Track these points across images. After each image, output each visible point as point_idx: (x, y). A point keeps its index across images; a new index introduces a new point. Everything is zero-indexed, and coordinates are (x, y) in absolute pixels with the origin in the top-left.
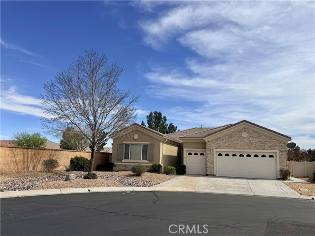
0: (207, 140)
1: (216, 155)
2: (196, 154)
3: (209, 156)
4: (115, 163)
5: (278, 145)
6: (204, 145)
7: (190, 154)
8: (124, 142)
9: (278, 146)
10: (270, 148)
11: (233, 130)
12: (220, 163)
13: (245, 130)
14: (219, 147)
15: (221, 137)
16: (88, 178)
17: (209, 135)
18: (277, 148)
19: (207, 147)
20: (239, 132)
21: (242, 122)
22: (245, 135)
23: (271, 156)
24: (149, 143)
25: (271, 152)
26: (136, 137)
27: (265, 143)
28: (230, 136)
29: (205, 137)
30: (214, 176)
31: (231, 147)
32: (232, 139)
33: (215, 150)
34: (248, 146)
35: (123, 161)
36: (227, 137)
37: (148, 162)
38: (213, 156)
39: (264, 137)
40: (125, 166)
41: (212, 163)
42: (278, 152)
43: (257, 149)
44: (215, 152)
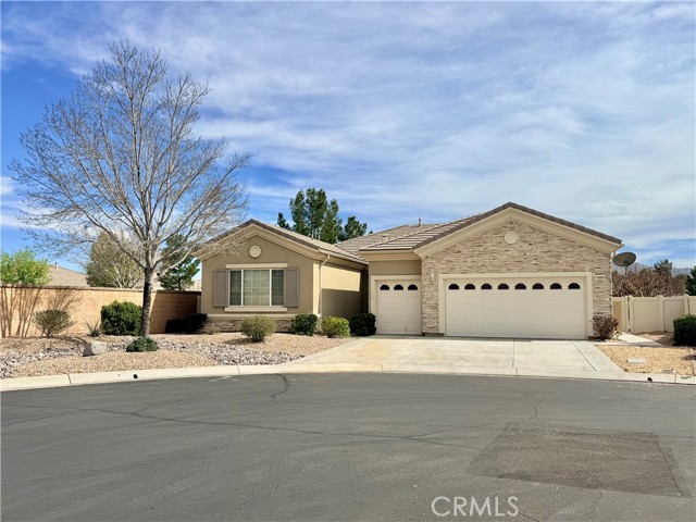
0: (421, 253)
1: (443, 287)
2: (399, 288)
3: (428, 292)
4: (209, 315)
5: (590, 258)
6: (416, 266)
7: (385, 288)
8: (227, 266)
9: (591, 261)
10: (572, 267)
11: (483, 227)
12: (455, 307)
13: (512, 225)
14: (452, 269)
15: (455, 246)
16: (136, 350)
17: (426, 242)
18: (588, 266)
19: (423, 271)
20: (498, 231)
21: (504, 207)
22: (511, 238)
23: (574, 286)
24: (286, 265)
25: (574, 276)
26: (255, 252)
27: (558, 256)
28: (477, 241)
29: (418, 246)
30: (440, 336)
31: (479, 269)
32: (481, 249)
33: (441, 276)
34: (520, 264)
35: (226, 310)
36: (469, 244)
37: (285, 309)
38: (437, 290)
39: (556, 241)
40: (234, 321)
41: (435, 307)
42: (589, 275)
43: (539, 270)
44: (441, 282)
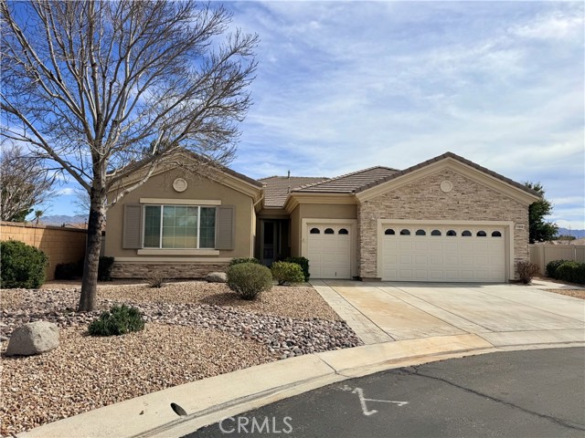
0: (361, 197)
1: (381, 231)
2: (329, 231)
3: (365, 236)
4: (116, 259)
5: (512, 209)
6: (353, 210)
7: (315, 231)
9: (513, 212)
10: (497, 217)
11: (422, 174)
12: (389, 252)
13: (447, 175)
14: (390, 215)
15: (393, 192)
17: (369, 186)
18: (510, 215)
19: (363, 215)
20: (434, 180)
21: (444, 156)
22: (446, 187)
23: (496, 234)
24: (219, 203)
25: (497, 224)
26: (180, 185)
27: (486, 206)
28: (415, 188)
30: (376, 281)
31: (416, 215)
32: (419, 196)
33: (380, 221)
34: (453, 211)
35: (140, 252)
36: (407, 191)
37: (217, 253)
38: (375, 235)
39: (484, 192)
40: (150, 266)
41: (374, 252)
42: (511, 224)
43: (470, 218)
44: (379, 225)
